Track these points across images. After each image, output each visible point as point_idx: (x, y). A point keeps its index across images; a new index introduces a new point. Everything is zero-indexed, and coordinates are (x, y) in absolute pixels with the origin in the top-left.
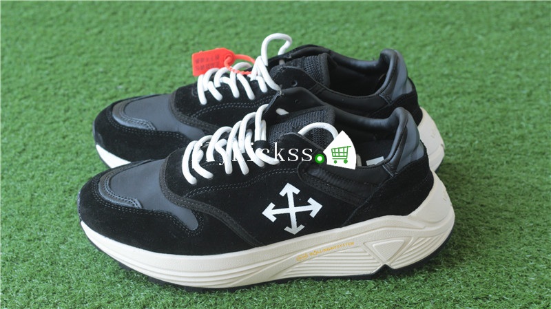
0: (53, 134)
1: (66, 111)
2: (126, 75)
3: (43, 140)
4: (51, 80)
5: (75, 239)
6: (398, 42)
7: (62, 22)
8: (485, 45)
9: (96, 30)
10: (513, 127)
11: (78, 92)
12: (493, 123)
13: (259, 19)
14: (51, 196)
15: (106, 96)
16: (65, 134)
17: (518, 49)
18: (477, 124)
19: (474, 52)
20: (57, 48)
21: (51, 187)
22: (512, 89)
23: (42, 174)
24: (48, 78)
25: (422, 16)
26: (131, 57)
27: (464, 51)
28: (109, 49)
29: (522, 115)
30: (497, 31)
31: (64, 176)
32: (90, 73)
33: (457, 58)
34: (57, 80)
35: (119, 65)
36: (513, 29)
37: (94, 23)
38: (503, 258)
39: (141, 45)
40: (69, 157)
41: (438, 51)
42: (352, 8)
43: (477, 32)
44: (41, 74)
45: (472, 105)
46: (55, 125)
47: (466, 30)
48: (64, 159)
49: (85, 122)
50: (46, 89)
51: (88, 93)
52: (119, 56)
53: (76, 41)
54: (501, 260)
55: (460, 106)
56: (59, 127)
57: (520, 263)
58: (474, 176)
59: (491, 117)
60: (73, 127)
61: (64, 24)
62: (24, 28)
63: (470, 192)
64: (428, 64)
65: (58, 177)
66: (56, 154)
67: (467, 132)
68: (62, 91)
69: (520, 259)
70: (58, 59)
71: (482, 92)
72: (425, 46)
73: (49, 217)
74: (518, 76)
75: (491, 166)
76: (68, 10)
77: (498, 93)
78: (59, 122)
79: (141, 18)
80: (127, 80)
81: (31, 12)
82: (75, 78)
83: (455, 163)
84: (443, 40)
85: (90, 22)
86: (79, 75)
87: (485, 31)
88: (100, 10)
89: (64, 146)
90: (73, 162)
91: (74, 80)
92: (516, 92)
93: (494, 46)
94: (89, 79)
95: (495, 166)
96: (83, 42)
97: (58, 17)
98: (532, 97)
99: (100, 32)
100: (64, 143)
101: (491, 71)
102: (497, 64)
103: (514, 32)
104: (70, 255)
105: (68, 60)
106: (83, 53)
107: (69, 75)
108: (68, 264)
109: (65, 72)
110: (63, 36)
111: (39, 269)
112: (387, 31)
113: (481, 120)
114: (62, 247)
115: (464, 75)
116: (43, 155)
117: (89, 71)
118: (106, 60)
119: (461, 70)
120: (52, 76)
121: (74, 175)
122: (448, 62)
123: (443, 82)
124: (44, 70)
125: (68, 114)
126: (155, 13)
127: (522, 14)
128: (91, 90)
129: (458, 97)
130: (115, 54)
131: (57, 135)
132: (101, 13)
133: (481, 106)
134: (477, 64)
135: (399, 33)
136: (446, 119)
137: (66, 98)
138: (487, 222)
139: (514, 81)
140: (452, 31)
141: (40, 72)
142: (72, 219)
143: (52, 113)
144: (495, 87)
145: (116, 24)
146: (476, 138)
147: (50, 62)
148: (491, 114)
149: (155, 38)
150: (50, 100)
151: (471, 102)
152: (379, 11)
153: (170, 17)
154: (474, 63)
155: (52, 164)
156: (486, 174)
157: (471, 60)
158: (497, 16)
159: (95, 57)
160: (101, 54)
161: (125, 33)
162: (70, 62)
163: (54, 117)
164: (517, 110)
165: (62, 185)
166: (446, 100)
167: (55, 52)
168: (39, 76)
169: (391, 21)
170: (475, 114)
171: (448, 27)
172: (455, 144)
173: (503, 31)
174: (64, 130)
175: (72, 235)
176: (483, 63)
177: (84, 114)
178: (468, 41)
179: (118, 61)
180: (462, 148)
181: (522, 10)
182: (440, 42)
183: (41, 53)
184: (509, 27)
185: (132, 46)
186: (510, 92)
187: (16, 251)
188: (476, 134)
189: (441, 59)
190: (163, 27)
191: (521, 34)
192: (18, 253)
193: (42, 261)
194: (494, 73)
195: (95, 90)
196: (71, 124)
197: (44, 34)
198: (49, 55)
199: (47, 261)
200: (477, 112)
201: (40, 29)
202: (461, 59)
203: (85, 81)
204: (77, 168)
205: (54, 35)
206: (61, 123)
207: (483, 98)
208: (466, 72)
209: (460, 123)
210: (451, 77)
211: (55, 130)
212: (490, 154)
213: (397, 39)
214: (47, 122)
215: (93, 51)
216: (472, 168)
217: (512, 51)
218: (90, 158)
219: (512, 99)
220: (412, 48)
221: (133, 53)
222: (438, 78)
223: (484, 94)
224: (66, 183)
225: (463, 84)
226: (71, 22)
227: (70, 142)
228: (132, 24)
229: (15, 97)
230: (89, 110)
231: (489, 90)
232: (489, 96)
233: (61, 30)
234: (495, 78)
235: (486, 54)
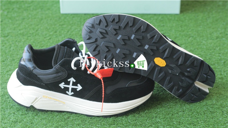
7: (34, 35)
8: (206, 44)
9: (48, 38)
10: (218, 74)
17: (219, 46)
19: (201, 47)
22: (217, 61)
25: (180, 34)
27: (197, 47)
29: (222, 70)
30: (211, 39)
33: (195, 49)
36: (217, 39)
37: (47, 35)
38: (216, 122)
41: (187, 47)
43: (202, 40)
47: (198, 39)
53: (40, 42)
54: (215, 123)
57: (222, 124)
61: (35, 36)
62: (19, 37)
69: (223, 123)
74: (219, 56)
76: (37, 31)
77: (212, 62)
79: (66, 34)
81: (22, 31)
85: (46, 35)
87: (206, 40)
88: (50, 31)
92: (219, 61)
93: (209, 45)
96: (43, 42)
97: (33, 33)
98: (226, 64)
99: (50, 39)
101: (209, 54)
102: (211, 52)
103: (217, 40)
110: (35, 40)
111: (26, 125)
126: (72, 32)
127: (220, 34)
132: (50, 32)
134: (203, 52)
138: (209, 109)
139: (218, 57)
140: (193, 39)
144: (210, 60)
145: (56, 36)
154: (202, 51)
157: (200, 50)
158: (211, 34)
161: (60, 39)
164: (219, 68)
171: (191, 38)
173: (213, 40)
178: (199, 43)
181: (220, 32)
182: (188, 43)
184: (215, 38)
186: (216, 62)
187: (17, 118)
191: (220, 41)
192: (17, 119)
193: (27, 122)
194: (210, 55)
197: (27, 39)
199: (29, 122)
201: (26, 37)
202: (196, 50)
205: (31, 39)
217: (217, 47)
219: (217, 64)
226: (38, 35)
228: (63, 36)
229: (16, 62)
233: (34, 38)
234: (210, 56)
235: (206, 48)
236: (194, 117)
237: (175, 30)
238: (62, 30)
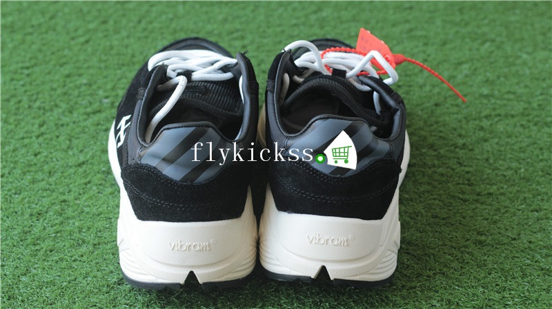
0: (24, 151)
1: (41, 126)
2: (113, 89)
3: (11, 156)
4: (26, 91)
5: (40, 270)
6: (430, 59)
7: (43, 30)
8: (530, 64)
9: (82, 40)
11: (56, 106)
12: (541, 149)
13: (270, 31)
14: (16, 220)
15: (89, 110)
16: (37, 150)
18: (522, 150)
19: (517, 71)
20: (36, 58)
21: (16, 210)
23: (7, 195)
24: (23, 89)
25: (457, 32)
26: (120, 69)
27: (506, 70)
28: (95, 59)
30: (545, 49)
31: (33, 197)
32: (71, 85)
33: (499, 77)
34: (32, 92)
35: (106, 77)
37: (80, 32)
39: (133, 56)
40: (40, 176)
41: (475, 70)
42: (377, 22)
43: (520, 50)
44: (15, 85)
45: (516, 129)
46: (26, 141)
47: (508, 48)
48: (34, 178)
49: (61, 138)
50: (20, 102)
51: (68, 106)
52: (106, 67)
53: (58, 51)
55: (502, 130)
56: (30, 144)
58: (520, 208)
59: (539, 142)
60: (48, 144)
61: (46, 32)
63: (515, 227)
64: (464, 83)
65: (25, 198)
66: (24, 173)
67: (511, 158)
68: (37, 104)
70: (37, 69)
71: (528, 115)
72: (460, 64)
73: (11, 244)
75: (540, 198)
76: (52, 18)
77: (547, 116)
78: (31, 138)
79: (134, 27)
80: (114, 93)
82: (55, 90)
83: (498, 193)
84: (482, 57)
85: (76, 30)
86: (59, 86)
87: (530, 49)
88: (89, 18)
89: (35, 164)
90: (44, 182)
91: (53, 93)
93: (540, 66)
94: (70, 92)
95: (545, 198)
96: (66, 52)
97: (40, 25)
99: (87, 42)
100: (35, 161)
101: (538, 93)
102: (544, 85)
104: (31, 289)
105: (47, 71)
106: (66, 63)
107: (47, 87)
108: (28, 299)
109: (43, 83)
110: (44, 45)
112: (417, 47)
113: (528, 146)
114: (23, 279)
115: (506, 96)
116: (9, 173)
117: (71, 82)
118: (91, 71)
119: (504, 90)
120: (28, 88)
121: (44, 197)
122: (487, 81)
123: (481, 103)
124: (18, 80)
125: (43, 129)
126: (151, 22)
128: (72, 103)
129: (500, 120)
130: (103, 65)
131: (28, 152)
132: (89, 22)
133: (527, 130)
134: (522, 85)
135: (430, 50)
136: (486, 144)
137: (42, 112)
140: (492, 48)
141: (14, 82)
142: (38, 247)
143: (24, 127)
144: (543, 109)
145: (105, 33)
146: (522, 166)
147: (26, 72)
148: (539, 139)
149: (149, 49)
150: (23, 113)
151: (515, 126)
152: (407, 26)
153: (167, 27)
154: (518, 84)
155: (19, 184)
156: (533, 207)
157: (514, 80)
158: (544, 34)
159: (79, 68)
160: (86, 65)
161: (115, 43)
162: (49, 73)
163: (26, 132)
165: (29, 207)
166: (486, 123)
167: (33, 62)
168: (12, 87)
169: (421, 36)
170: (520, 139)
171: (488, 44)
172: (496, 172)
174: (36, 146)
175: (36, 266)
176: (529, 84)
177: (62, 129)
178: (511, 60)
179: (105, 73)
180: (505, 176)
182: (478, 60)
183: (17, 63)
185: (123, 57)
188: (521, 161)
189: (480, 78)
190: (160, 38)
194: (541, 94)
195: (76, 103)
196: (45, 140)
197: (23, 42)
198: (27, 64)
200: (522, 136)
201: (18, 37)
202: (502, 79)
203: (65, 94)
204: (49, 189)
205: (33, 43)
206: (34, 138)
207: (529, 121)
208: (509, 92)
209: (503, 149)
210: (491, 98)
211: (25, 146)
212: (538, 183)
213: (429, 55)
214: (16, 137)
215: (77, 61)
216: (517, 199)
218: (65, 178)
220: (446, 65)
221: (123, 65)
222: (476, 99)
223: (531, 118)
224: (34, 206)
225: (505, 105)
226: (54, 30)
227: (42, 160)
228: (124, 33)
230: (68, 125)
231: (535, 113)
232: (536, 119)
233: (43, 39)
234: (543, 100)
235: (531, 74)
236: (494, 285)
237: (443, 21)
238: (124, 15)
